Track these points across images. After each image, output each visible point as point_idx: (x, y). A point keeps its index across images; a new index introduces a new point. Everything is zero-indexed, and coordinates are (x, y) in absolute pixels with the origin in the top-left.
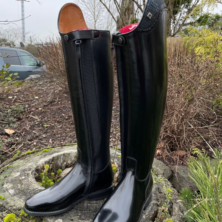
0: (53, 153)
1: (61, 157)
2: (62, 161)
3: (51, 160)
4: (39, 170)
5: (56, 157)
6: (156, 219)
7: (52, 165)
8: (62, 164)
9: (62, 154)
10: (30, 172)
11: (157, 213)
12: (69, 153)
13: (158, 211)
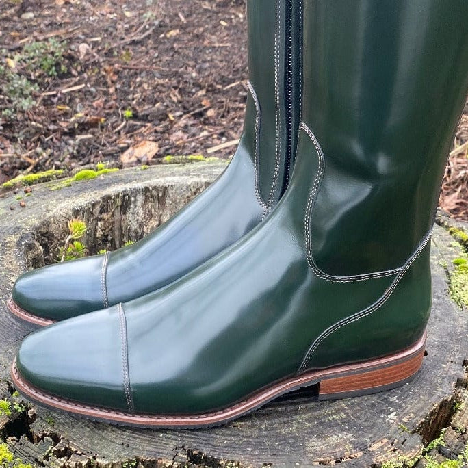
0: (109, 185)
1: (136, 200)
2: (141, 213)
3: (98, 208)
4: (53, 235)
5: (118, 196)
6: (444, 430)
7: (102, 223)
8: (141, 225)
9: (138, 190)
10: (15, 239)
11: (453, 411)
12: (167, 185)
13: (460, 403)
